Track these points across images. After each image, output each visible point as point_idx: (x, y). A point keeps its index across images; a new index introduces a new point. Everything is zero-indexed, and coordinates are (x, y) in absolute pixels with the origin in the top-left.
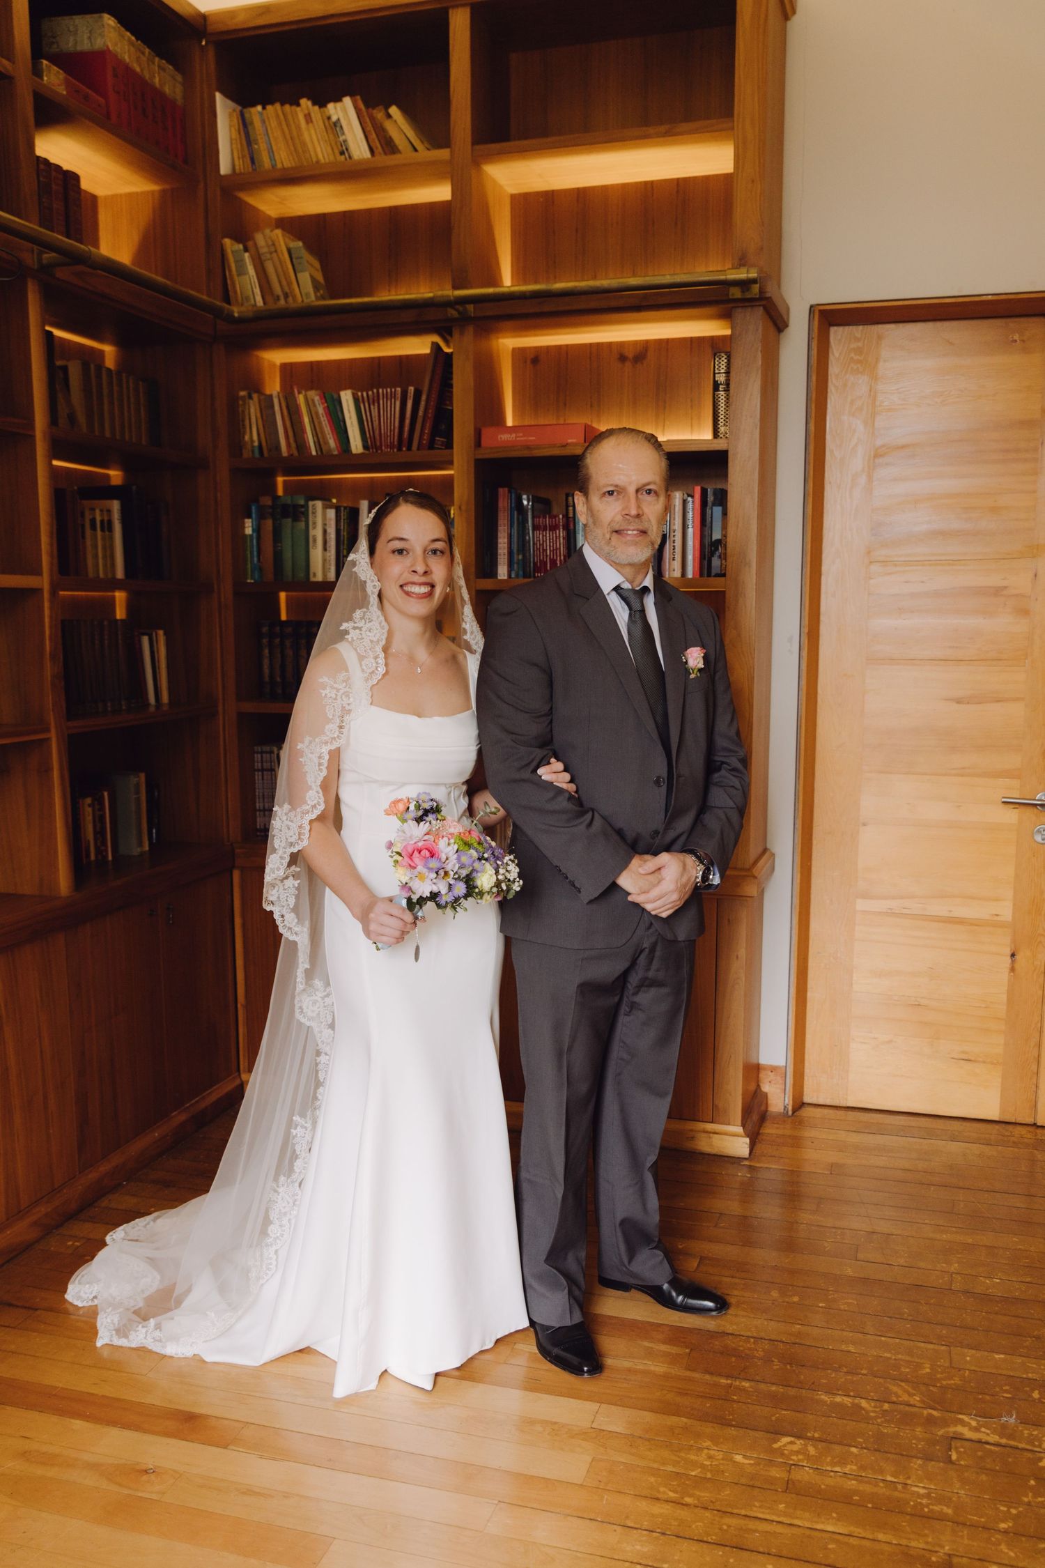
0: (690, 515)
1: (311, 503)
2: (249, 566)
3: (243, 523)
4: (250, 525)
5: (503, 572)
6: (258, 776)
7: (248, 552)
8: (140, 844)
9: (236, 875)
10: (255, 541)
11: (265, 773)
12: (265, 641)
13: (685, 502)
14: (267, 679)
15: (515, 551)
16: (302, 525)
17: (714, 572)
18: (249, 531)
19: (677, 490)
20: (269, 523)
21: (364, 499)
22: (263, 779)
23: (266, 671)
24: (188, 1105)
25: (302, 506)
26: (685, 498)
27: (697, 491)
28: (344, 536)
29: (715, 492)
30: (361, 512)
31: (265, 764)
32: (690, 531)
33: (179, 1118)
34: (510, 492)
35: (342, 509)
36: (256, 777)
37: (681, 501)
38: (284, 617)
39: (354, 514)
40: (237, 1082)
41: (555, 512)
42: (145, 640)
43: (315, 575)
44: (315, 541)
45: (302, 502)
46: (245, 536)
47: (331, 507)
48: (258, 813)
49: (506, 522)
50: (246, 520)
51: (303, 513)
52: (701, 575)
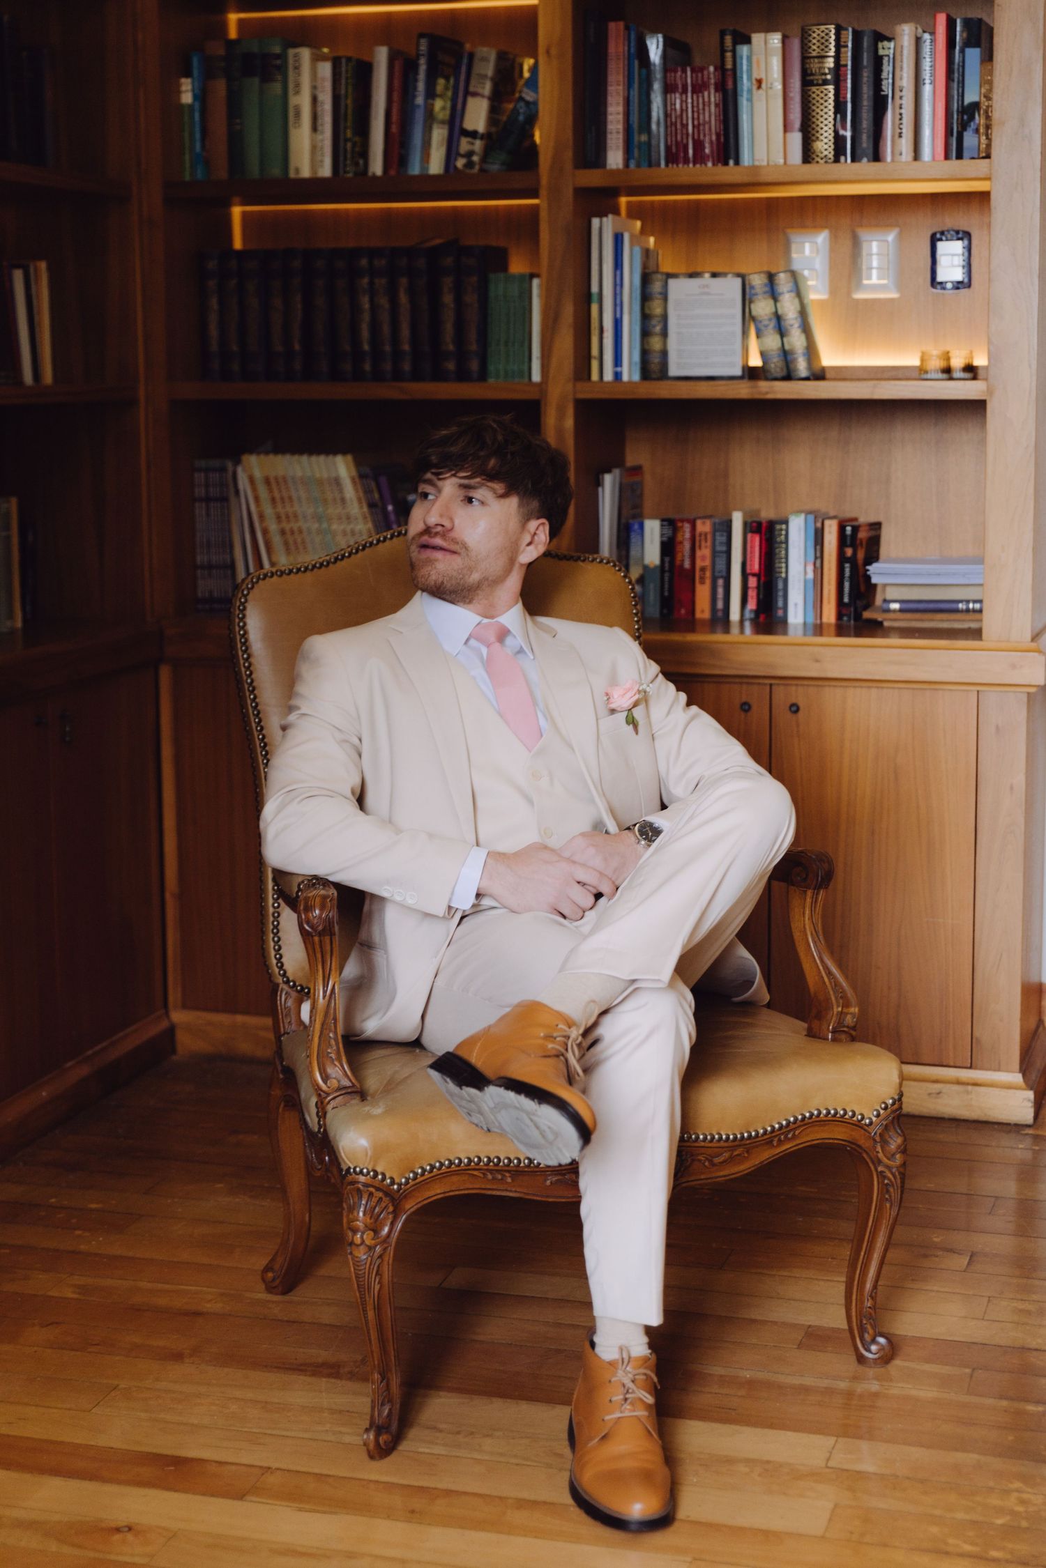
0: (926, 64)
1: (291, 52)
2: (187, 157)
3: (179, 85)
4: (189, 87)
5: (615, 159)
6: (200, 509)
7: (186, 134)
8: (11, 616)
9: (165, 674)
10: (197, 116)
11: (212, 504)
12: (212, 284)
13: (918, 41)
14: (214, 347)
15: (636, 126)
16: (277, 87)
17: (966, 154)
18: (187, 98)
19: (905, 21)
20: (220, 87)
21: (382, 44)
22: (208, 515)
23: (214, 331)
24: (90, 1052)
25: (278, 56)
26: (919, 36)
27: (941, 20)
28: (346, 106)
29: (967, 23)
30: (375, 65)
31: (211, 489)
32: (927, 90)
33: (77, 1072)
34: (627, 28)
35: (344, 61)
36: (197, 511)
37: (913, 42)
38: (238, 244)
39: (364, 71)
40: (164, 1024)
41: (698, 61)
42: (18, 275)
43: (297, 170)
44: (298, 114)
45: (277, 50)
46: (181, 107)
47: (324, 58)
48: (199, 572)
49: (621, 78)
50: (183, 80)
51: (278, 68)
52: (947, 157)
